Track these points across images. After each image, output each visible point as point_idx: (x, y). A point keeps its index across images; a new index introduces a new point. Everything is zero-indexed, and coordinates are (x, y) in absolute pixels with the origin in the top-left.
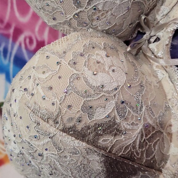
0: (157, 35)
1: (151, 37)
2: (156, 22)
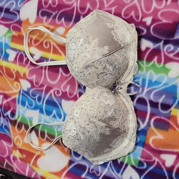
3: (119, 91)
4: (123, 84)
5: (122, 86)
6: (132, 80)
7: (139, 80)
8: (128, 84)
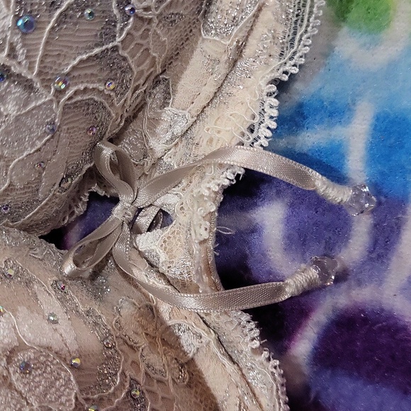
0: (158, 202)
1: (140, 210)
2: (149, 161)
3: (146, 241)
4: (172, 179)
5: (169, 200)
6: (263, 133)
7: (339, 132)
8: (226, 179)
